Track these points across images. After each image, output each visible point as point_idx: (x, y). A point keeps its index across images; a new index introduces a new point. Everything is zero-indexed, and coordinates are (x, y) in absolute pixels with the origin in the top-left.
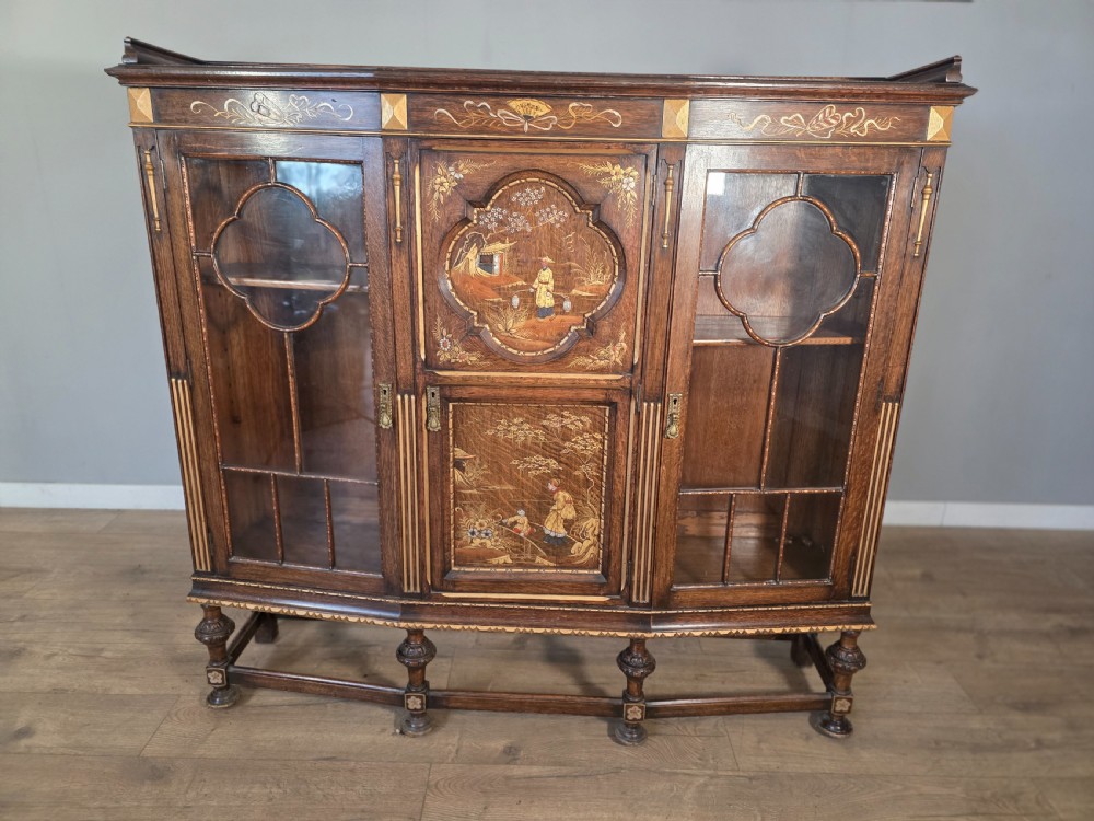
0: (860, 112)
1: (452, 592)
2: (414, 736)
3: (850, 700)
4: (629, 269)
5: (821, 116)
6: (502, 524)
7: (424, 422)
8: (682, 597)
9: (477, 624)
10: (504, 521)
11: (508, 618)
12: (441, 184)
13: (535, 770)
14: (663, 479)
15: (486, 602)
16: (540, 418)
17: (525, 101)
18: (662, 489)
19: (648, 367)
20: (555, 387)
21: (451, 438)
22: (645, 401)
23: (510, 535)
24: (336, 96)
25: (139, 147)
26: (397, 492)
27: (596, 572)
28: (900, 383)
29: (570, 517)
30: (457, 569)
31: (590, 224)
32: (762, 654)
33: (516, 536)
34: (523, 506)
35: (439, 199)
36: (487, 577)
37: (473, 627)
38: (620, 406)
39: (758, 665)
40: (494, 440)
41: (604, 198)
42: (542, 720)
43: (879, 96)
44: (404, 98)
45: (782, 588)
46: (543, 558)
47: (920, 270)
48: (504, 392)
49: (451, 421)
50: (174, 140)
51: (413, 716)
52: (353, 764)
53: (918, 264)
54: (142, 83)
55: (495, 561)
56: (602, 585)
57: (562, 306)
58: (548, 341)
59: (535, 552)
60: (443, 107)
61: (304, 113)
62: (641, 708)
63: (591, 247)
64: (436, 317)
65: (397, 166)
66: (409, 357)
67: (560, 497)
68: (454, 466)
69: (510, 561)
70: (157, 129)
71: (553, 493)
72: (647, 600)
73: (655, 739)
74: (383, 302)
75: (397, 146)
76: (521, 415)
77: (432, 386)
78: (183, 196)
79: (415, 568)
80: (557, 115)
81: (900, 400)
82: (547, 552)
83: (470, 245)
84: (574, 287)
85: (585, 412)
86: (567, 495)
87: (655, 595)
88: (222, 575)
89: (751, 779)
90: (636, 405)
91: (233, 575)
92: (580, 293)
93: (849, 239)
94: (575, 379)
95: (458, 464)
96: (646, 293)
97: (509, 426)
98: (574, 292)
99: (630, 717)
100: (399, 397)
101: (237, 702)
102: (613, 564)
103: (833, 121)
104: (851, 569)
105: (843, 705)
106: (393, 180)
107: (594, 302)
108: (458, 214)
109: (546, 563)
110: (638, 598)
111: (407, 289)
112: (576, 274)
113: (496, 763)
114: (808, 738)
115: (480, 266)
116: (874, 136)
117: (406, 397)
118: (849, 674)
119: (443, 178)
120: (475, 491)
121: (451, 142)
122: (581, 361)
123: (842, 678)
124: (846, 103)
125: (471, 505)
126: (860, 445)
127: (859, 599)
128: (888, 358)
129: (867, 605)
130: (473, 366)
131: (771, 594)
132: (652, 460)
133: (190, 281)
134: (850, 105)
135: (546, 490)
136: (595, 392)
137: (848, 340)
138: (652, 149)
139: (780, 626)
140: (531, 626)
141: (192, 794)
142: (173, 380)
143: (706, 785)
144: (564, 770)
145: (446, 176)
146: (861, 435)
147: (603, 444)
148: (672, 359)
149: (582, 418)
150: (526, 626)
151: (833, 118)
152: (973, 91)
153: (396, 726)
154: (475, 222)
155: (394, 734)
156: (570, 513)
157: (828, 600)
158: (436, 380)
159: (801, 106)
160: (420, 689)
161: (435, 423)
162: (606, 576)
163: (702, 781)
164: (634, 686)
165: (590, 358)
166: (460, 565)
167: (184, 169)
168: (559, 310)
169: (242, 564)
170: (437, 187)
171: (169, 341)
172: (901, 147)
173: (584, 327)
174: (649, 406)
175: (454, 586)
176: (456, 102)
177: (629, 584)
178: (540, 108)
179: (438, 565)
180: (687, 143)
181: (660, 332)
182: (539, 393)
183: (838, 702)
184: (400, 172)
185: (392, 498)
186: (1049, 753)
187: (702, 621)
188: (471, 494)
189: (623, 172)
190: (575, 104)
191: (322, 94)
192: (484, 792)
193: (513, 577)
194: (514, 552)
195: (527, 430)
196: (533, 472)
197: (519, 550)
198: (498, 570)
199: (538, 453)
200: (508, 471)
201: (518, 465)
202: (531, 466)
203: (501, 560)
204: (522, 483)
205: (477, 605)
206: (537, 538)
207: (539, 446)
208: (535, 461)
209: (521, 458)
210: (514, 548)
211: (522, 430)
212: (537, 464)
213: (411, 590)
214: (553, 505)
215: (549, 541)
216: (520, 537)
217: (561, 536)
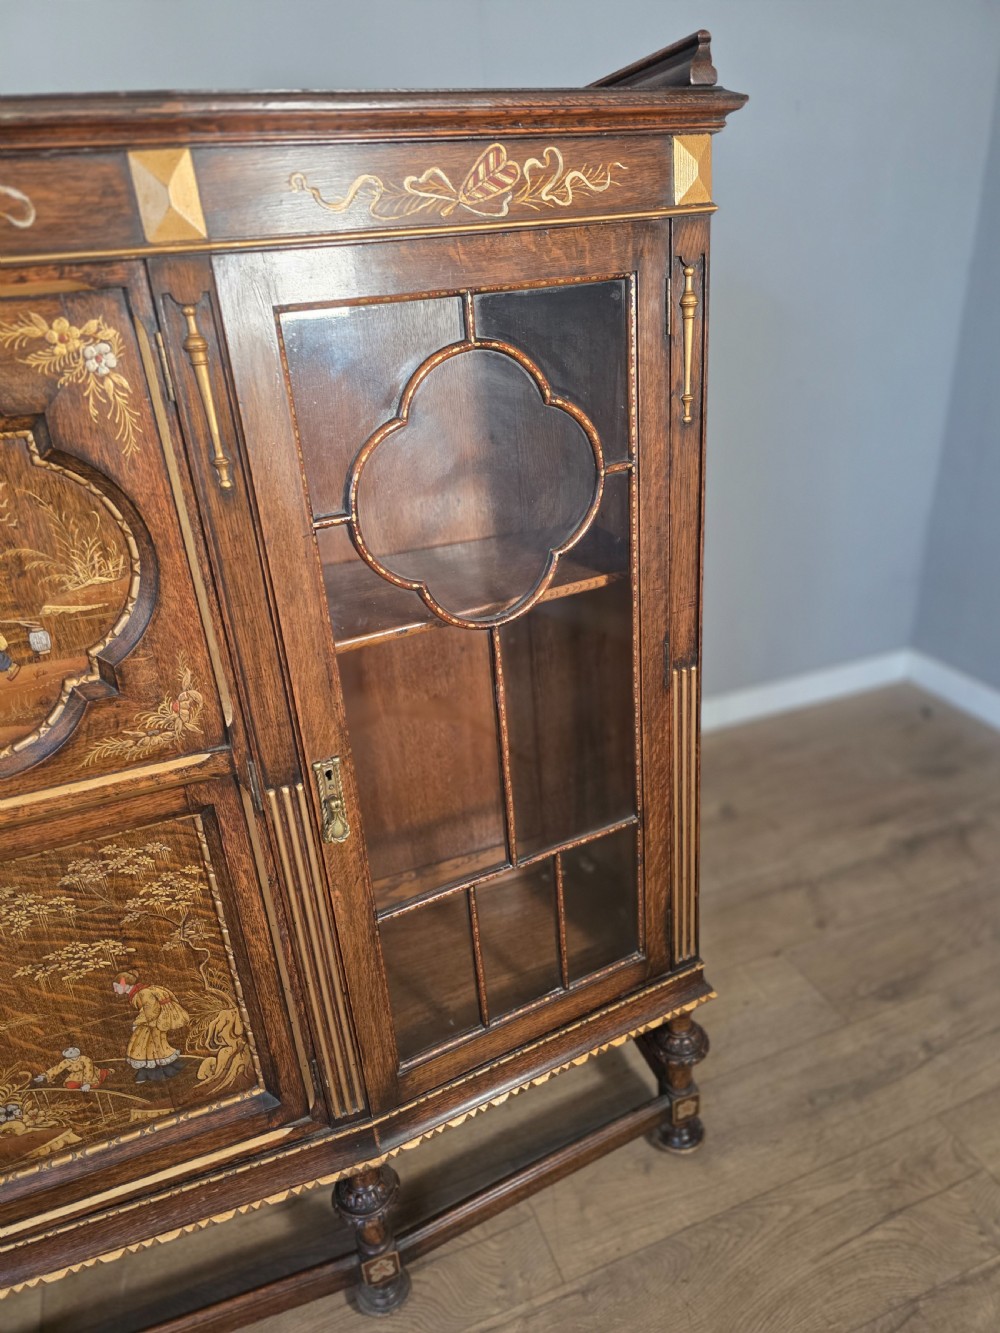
0: (552, 155)
3: (696, 1099)
4: (160, 543)
5: (481, 169)
6: (34, 1085)
8: (419, 1076)
10: (40, 1078)
11: (103, 1238)
14: (340, 911)
16: (51, 874)
18: (342, 929)
19: (258, 725)
20: (64, 814)
22: (269, 787)
23: (62, 1096)
27: (256, 1093)
28: (693, 634)
29: (178, 1023)
31: (37, 459)
33: (73, 1095)
34: (71, 1041)
36: (37, 1185)
38: (223, 811)
41: (51, 399)
43: (582, 119)
45: (574, 995)
46: (145, 1107)
47: (697, 445)
53: (693, 435)
55: (43, 1150)
56: (271, 1114)
57: (27, 644)
58: (18, 722)
59: (123, 1106)
62: (392, 1258)
63: (59, 508)
67: (146, 998)
69: (75, 1138)
71: (128, 998)
72: (361, 1106)
76: (4, 883)
81: (697, 661)
82: (150, 1096)
84: (44, 601)
85: (150, 836)
86: (160, 991)
87: (372, 1095)
90: (254, 800)
92: (62, 609)
93: (576, 410)
94: (104, 788)
96: (212, 582)
98: (48, 609)
99: (375, 1279)
102: (284, 1074)
103: (508, 180)
104: (669, 929)
105: (686, 1109)
107: (103, 622)
109: (152, 1113)
110: (343, 1108)
112: (40, 573)
114: (647, 1168)
116: (586, 203)
118: (686, 1069)
122: (109, 746)
123: (680, 1073)
124: (523, 138)
126: (651, 746)
127: (687, 964)
128: (670, 600)
129: (699, 967)
131: (560, 1010)
132: (312, 886)
134: (532, 142)
135: (114, 998)
136: (159, 799)
137: (601, 581)
138: (132, 272)
140: (153, 1235)
146: (649, 731)
147: (208, 879)
148: (304, 701)
149: (149, 848)
151: (505, 171)
152: (737, 100)
156: (178, 1018)
157: (644, 983)
159: (437, 148)
162: (277, 1094)
164: (372, 1233)
165: (125, 737)
168: (25, 655)
172: (635, 222)
173: (96, 677)
174: (279, 796)
177: (323, 1095)
180: (211, 253)
181: (263, 656)
182: (29, 836)
183: (681, 1108)
187: (462, 1099)
189: (76, 332)
193: (92, 1165)
194: (80, 1121)
195: (30, 905)
196: (72, 975)
197: (88, 1114)
198: (55, 1163)
199: (71, 939)
200: (14, 993)
201: (34, 975)
202: (64, 967)
203: (58, 1143)
204: (54, 1001)
205: (29, 1241)
206: (120, 1081)
207: (68, 926)
208: (71, 955)
209: (35, 960)
210: (77, 1114)
211: (19, 908)
212: (75, 960)
214: (135, 1017)
215: (147, 1078)
216: (84, 1093)
217: (169, 1061)
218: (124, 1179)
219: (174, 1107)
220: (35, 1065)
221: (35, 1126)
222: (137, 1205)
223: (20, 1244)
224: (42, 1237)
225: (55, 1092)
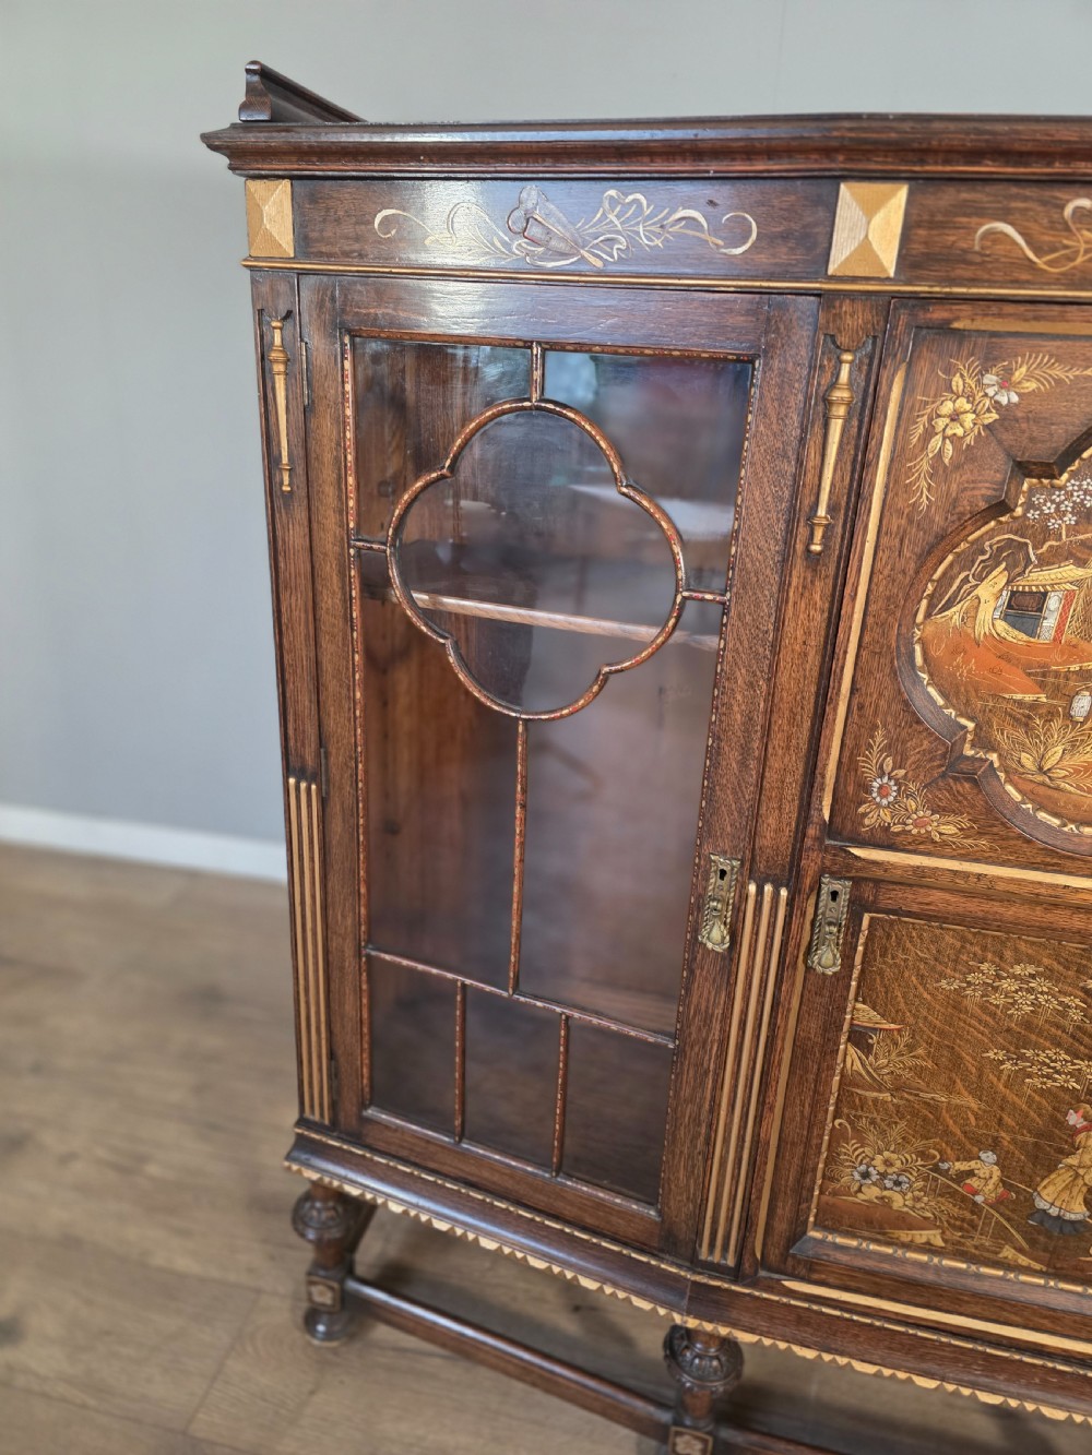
1: (803, 1279)
6: (936, 1169)
7: (803, 949)
9: (851, 1356)
10: (945, 1166)
11: (922, 1358)
12: (955, 417)
15: (880, 1318)
16: (1081, 970)
21: (854, 983)
23: (953, 1194)
24: (721, 192)
25: (261, 312)
26: (716, 1074)
30: (817, 1235)
33: (964, 1199)
34: (995, 1145)
35: (940, 455)
36: (886, 1267)
37: (842, 1361)
40: (956, 1003)
44: (902, 193)
46: (1020, 1250)
48: (1010, 912)
49: (860, 948)
50: (333, 299)
54: (276, 167)
55: (905, 1236)
59: (1002, 1236)
60: (1003, 218)
61: (632, 240)
64: (875, 727)
65: (845, 370)
66: (791, 809)
68: (849, 1039)
69: (939, 1242)
70: (302, 273)
71: (1075, 1131)
74: (751, 685)
75: (855, 319)
76: (1031, 960)
77: (835, 876)
78: (341, 422)
79: (730, 1219)
82: (1032, 1242)
83: (988, 569)
88: (348, 1134)
91: (369, 1141)
95: (859, 1038)
97: (999, 977)
100: (752, 888)
106: (828, 403)
108: (981, 495)
109: (1023, 1260)
111: (813, 660)
115: (1005, 617)
117: (768, 888)
119: (963, 404)
120: (886, 1096)
121: (1009, 308)
125: (873, 1122)
130: (944, 844)
133: (339, 594)
135: (1061, 1124)
140: (973, 1385)
142: (292, 781)
145: (970, 398)
154: (1019, 511)
158: (849, 867)
160: (702, 1424)
161: (827, 959)
166: (825, 1228)
167: (348, 365)
169: (387, 1127)
170: (941, 423)
171: (291, 711)
175: (811, 1270)
176: (1044, 203)
179: (781, 1227)
184: (851, 385)
185: (702, 1084)
188: (875, 1101)
191: (684, 188)
193: (945, 1279)
194: (954, 1227)
195: (1042, 993)
196: (1036, 1082)
197: (966, 1225)
198: (910, 1255)
199: (1059, 1045)
200: (974, 1070)
201: (1002, 1062)
202: (1035, 1069)
203: (921, 1237)
204: (1004, 1098)
205: (855, 1318)
206: (1013, 1211)
207: (1064, 1031)
208: (1047, 1061)
209: (1012, 1049)
210: (956, 1219)
211: (1031, 991)
212: (1049, 1067)
213: (716, 1258)
214: (1068, 1154)
215: (1041, 1223)
216: (975, 1203)
217: (1073, 1217)
218: (969, 1311)
219: (1048, 1266)
220: (949, 1151)
221: (913, 1208)
222: (970, 1346)
223: (847, 1315)
224: (868, 1321)
225: (949, 1186)
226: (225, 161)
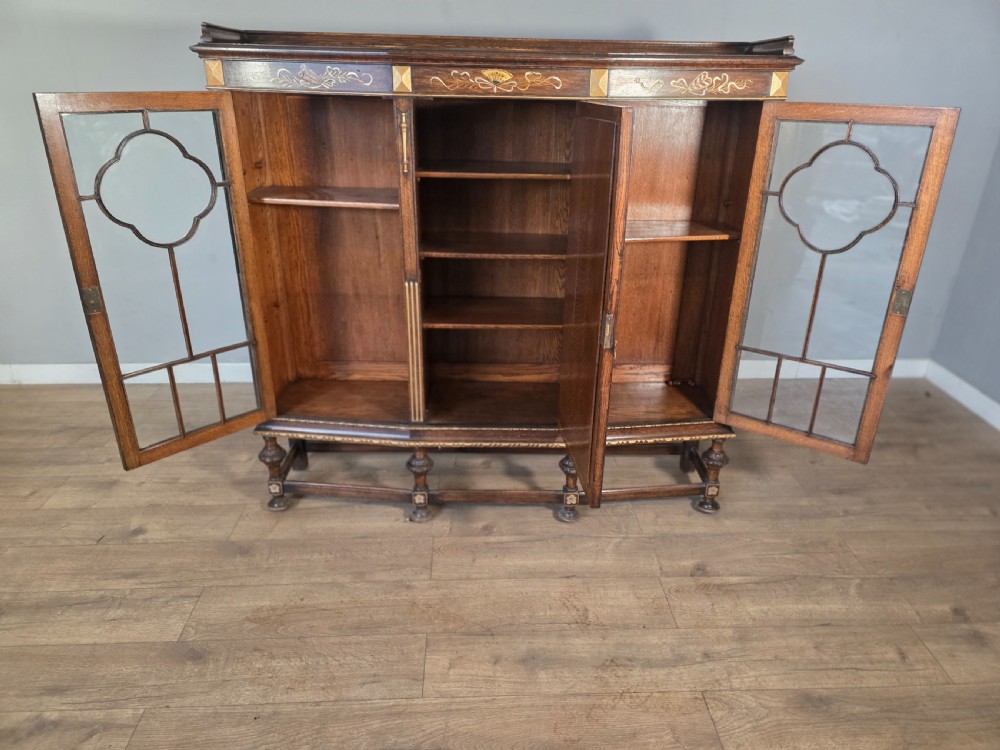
0: (725, 77)
2: (420, 522)
3: (718, 487)
5: (698, 80)
13: (505, 538)
17: (495, 71)
24: (361, 67)
32: (660, 466)
39: (657, 472)
42: (508, 510)
43: (737, 66)
44: (409, 69)
51: (418, 508)
52: (379, 540)
54: (216, 57)
60: (437, 75)
61: (337, 81)
62: (576, 496)
65: (404, 118)
66: (413, 255)
73: (586, 518)
75: (404, 104)
79: (419, 405)
80: (516, 80)
89: (650, 538)
99: (569, 503)
100: (407, 284)
101: (289, 507)
103: (707, 84)
105: (713, 491)
106: (401, 128)
113: (478, 535)
114: (689, 514)
116: (735, 92)
117: (411, 284)
118: (717, 469)
123: (712, 472)
124: (715, 70)
134: (718, 72)
139: (670, 437)
140: (501, 441)
141: (271, 561)
143: (620, 543)
144: (524, 538)
150: (497, 442)
151: (707, 81)
152: (801, 61)
153: (405, 516)
155: (405, 521)
159: (684, 73)
160: (423, 490)
163: (618, 540)
164: (571, 481)
176: (446, 72)
178: (506, 76)
183: (710, 489)
184: (406, 122)
186: (852, 518)
187: (617, 434)
190: (527, 73)
191: (350, 66)
192: (472, 551)
213: (417, 420)
226: (197, 54)
